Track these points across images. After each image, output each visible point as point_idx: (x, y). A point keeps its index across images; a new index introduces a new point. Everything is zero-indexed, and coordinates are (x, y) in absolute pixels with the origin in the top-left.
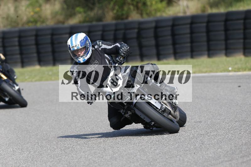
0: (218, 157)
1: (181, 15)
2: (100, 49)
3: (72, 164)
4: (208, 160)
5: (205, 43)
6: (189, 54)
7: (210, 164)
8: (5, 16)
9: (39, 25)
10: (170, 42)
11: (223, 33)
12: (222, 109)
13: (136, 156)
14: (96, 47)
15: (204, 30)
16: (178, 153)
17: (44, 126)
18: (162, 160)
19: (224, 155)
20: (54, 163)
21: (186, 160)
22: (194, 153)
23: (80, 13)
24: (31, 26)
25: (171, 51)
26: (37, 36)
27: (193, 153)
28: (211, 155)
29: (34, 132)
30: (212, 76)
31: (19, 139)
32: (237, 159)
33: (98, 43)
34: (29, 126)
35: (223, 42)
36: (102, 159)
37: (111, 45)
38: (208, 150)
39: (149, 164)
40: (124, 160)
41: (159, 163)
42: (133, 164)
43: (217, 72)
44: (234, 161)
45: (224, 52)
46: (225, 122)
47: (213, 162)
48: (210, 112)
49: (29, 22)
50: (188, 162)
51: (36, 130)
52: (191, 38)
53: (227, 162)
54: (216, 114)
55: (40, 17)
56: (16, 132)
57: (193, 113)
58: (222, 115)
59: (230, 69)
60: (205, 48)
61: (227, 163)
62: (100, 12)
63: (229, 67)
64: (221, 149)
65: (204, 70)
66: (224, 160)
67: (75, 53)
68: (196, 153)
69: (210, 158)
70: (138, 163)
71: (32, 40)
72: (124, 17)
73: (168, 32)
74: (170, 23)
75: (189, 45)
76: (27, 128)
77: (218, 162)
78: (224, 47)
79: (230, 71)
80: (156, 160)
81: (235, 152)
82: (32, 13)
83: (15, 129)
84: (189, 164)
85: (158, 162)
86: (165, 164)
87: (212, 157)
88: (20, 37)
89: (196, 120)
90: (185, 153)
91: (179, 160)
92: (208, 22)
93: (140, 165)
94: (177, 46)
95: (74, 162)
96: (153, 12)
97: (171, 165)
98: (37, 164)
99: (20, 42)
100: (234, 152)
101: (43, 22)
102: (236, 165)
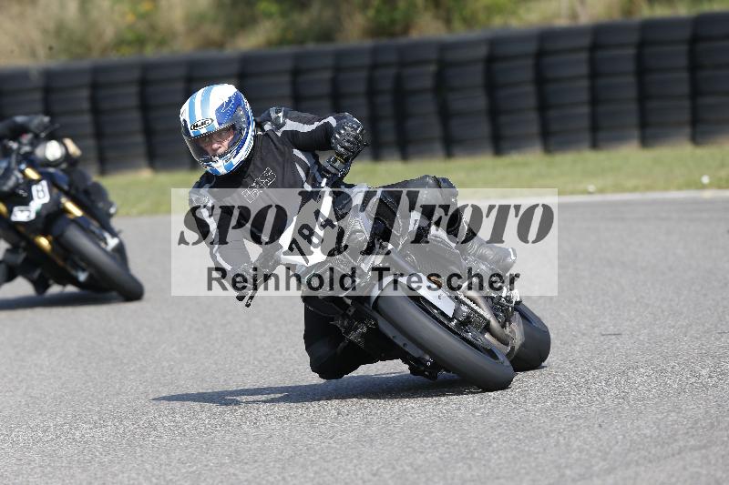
0: (669, 438)
1: (562, 22)
2: (279, 134)
3: (243, 457)
4: (641, 447)
5: (633, 107)
6: (587, 136)
7: (645, 458)
8: (51, 26)
9: (150, 53)
10: (531, 101)
11: (685, 75)
12: (682, 298)
13: (432, 432)
14: (267, 127)
15: (630, 66)
16: (551, 426)
17: (163, 347)
18: (504, 445)
19: (685, 431)
20: (193, 454)
21: (577, 444)
22: (600, 426)
23: (269, 16)
24: (128, 55)
25: (534, 128)
26: (144, 83)
27: (596, 426)
28: (648, 432)
29: (135, 364)
30: (654, 202)
31: (90, 384)
32: (723, 442)
33: (273, 115)
34: (122, 345)
35: (686, 103)
36: (331, 441)
37: (310, 122)
38: (641, 415)
39: (469, 456)
40: (396, 444)
41: (497, 453)
42: (422, 457)
43: (666, 189)
44: (715, 449)
45: (687, 130)
46: (688, 335)
47: (653, 451)
48: (647, 305)
49: (120, 42)
50: (580, 452)
51: (141, 357)
52: (593, 90)
53: (696, 450)
54: (663, 311)
55: (153, 28)
56: (81, 362)
57: (597, 310)
58: (681, 314)
59: (705, 180)
60: (633, 119)
61: (696, 454)
62: (328, 14)
63: (702, 175)
64: (679, 413)
65: (631, 183)
66: (685, 446)
67: (202, 146)
68: (604, 426)
69: (646, 440)
70: (437, 454)
71: (129, 96)
72: (398, 28)
73: (525, 72)
74: (532, 47)
75: (585, 110)
76: (113, 352)
77: (670, 450)
78: (686, 116)
79: (704, 187)
80: (490, 445)
81: (719, 423)
82: (130, 18)
83: (80, 354)
84: (584, 456)
85: (493, 452)
86: (514, 457)
87: (651, 437)
88: (95, 87)
89: (606, 329)
90: (572, 426)
91: (555, 446)
92: (642, 45)
93: (441, 459)
94: (552, 114)
95: (250, 450)
96: (482, 16)
97: (532, 459)
98: (142, 456)
99: (94, 100)
100: (716, 424)
101: (162, 43)
102: (721, 461)
